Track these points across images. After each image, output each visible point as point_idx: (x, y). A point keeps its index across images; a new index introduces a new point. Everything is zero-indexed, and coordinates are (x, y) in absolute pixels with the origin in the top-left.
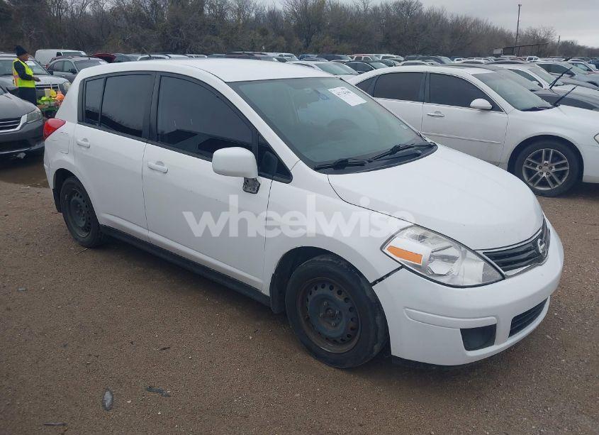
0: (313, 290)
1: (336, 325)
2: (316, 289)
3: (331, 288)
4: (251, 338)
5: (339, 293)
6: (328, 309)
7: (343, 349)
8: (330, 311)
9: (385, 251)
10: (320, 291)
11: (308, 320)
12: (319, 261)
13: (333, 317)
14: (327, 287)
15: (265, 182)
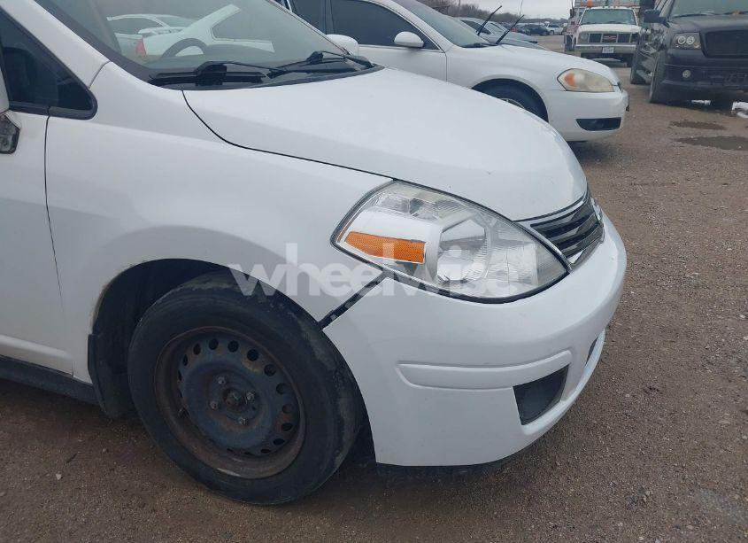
0: (190, 354)
1: (248, 423)
2: (197, 351)
3: (233, 347)
4: (59, 476)
5: (252, 356)
6: (229, 390)
7: (267, 469)
8: (233, 394)
9: (343, 244)
10: (207, 356)
11: (184, 417)
12: (200, 291)
13: (241, 405)
14: (223, 345)
15: (28, 122)
